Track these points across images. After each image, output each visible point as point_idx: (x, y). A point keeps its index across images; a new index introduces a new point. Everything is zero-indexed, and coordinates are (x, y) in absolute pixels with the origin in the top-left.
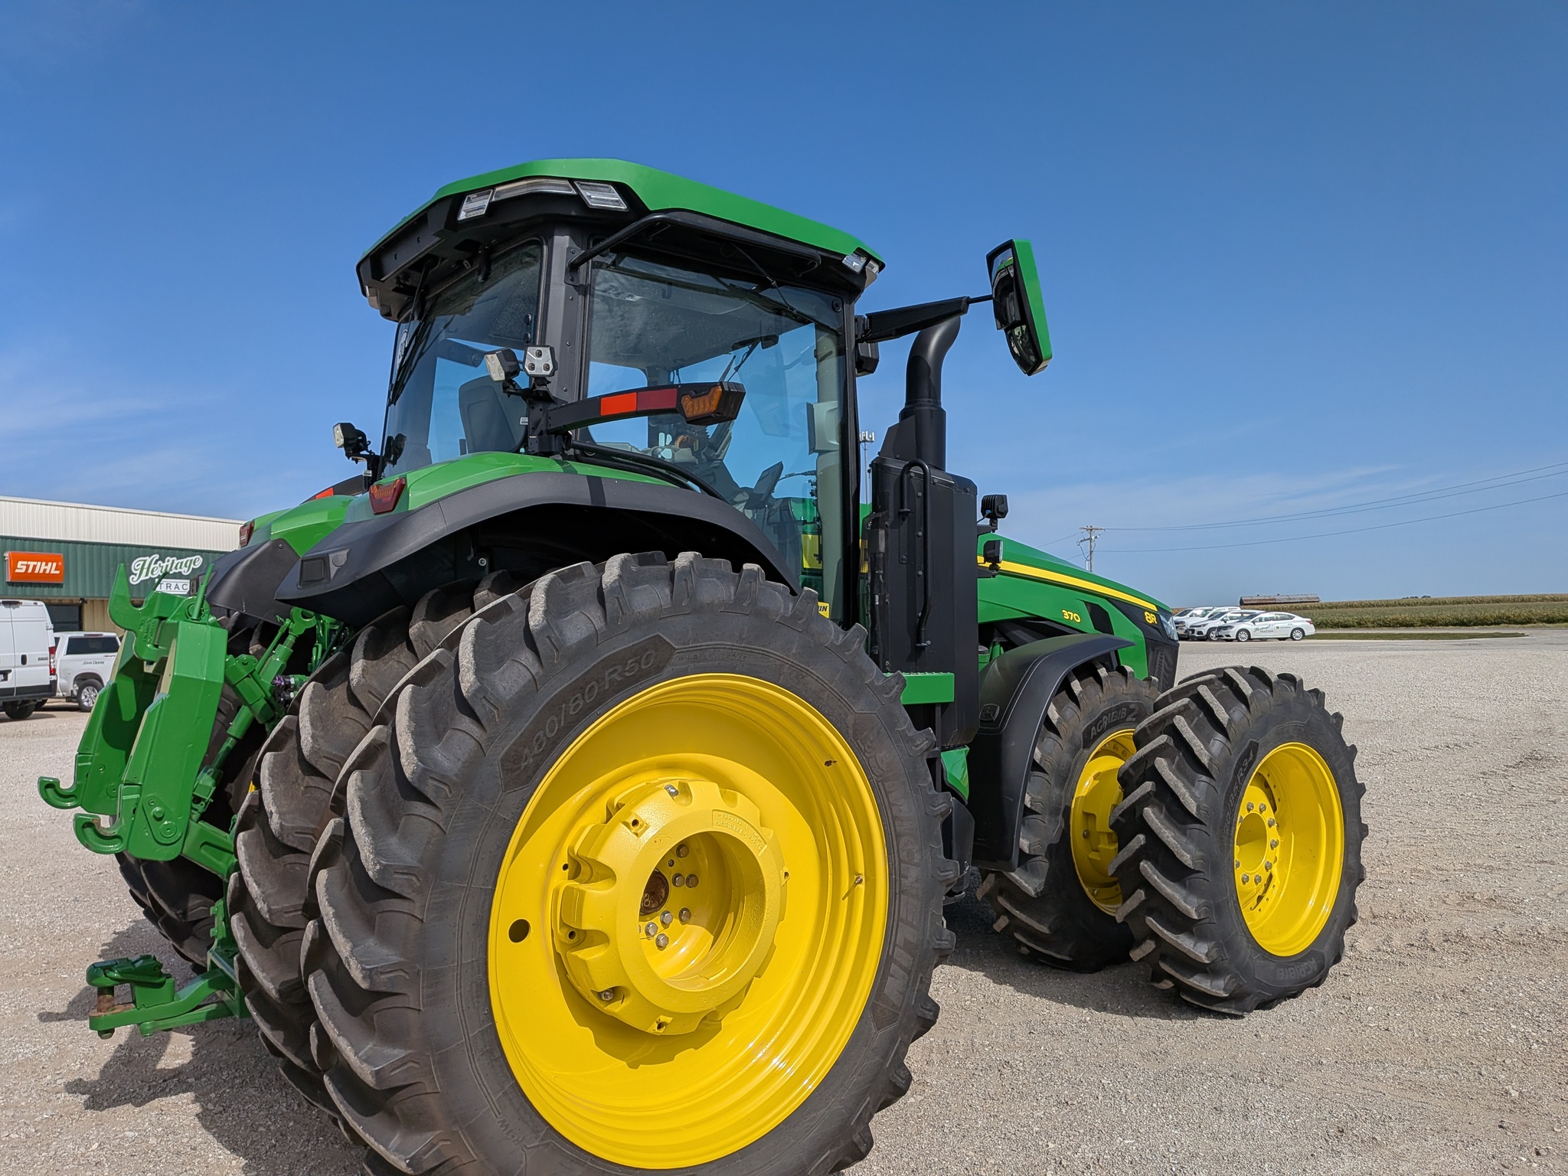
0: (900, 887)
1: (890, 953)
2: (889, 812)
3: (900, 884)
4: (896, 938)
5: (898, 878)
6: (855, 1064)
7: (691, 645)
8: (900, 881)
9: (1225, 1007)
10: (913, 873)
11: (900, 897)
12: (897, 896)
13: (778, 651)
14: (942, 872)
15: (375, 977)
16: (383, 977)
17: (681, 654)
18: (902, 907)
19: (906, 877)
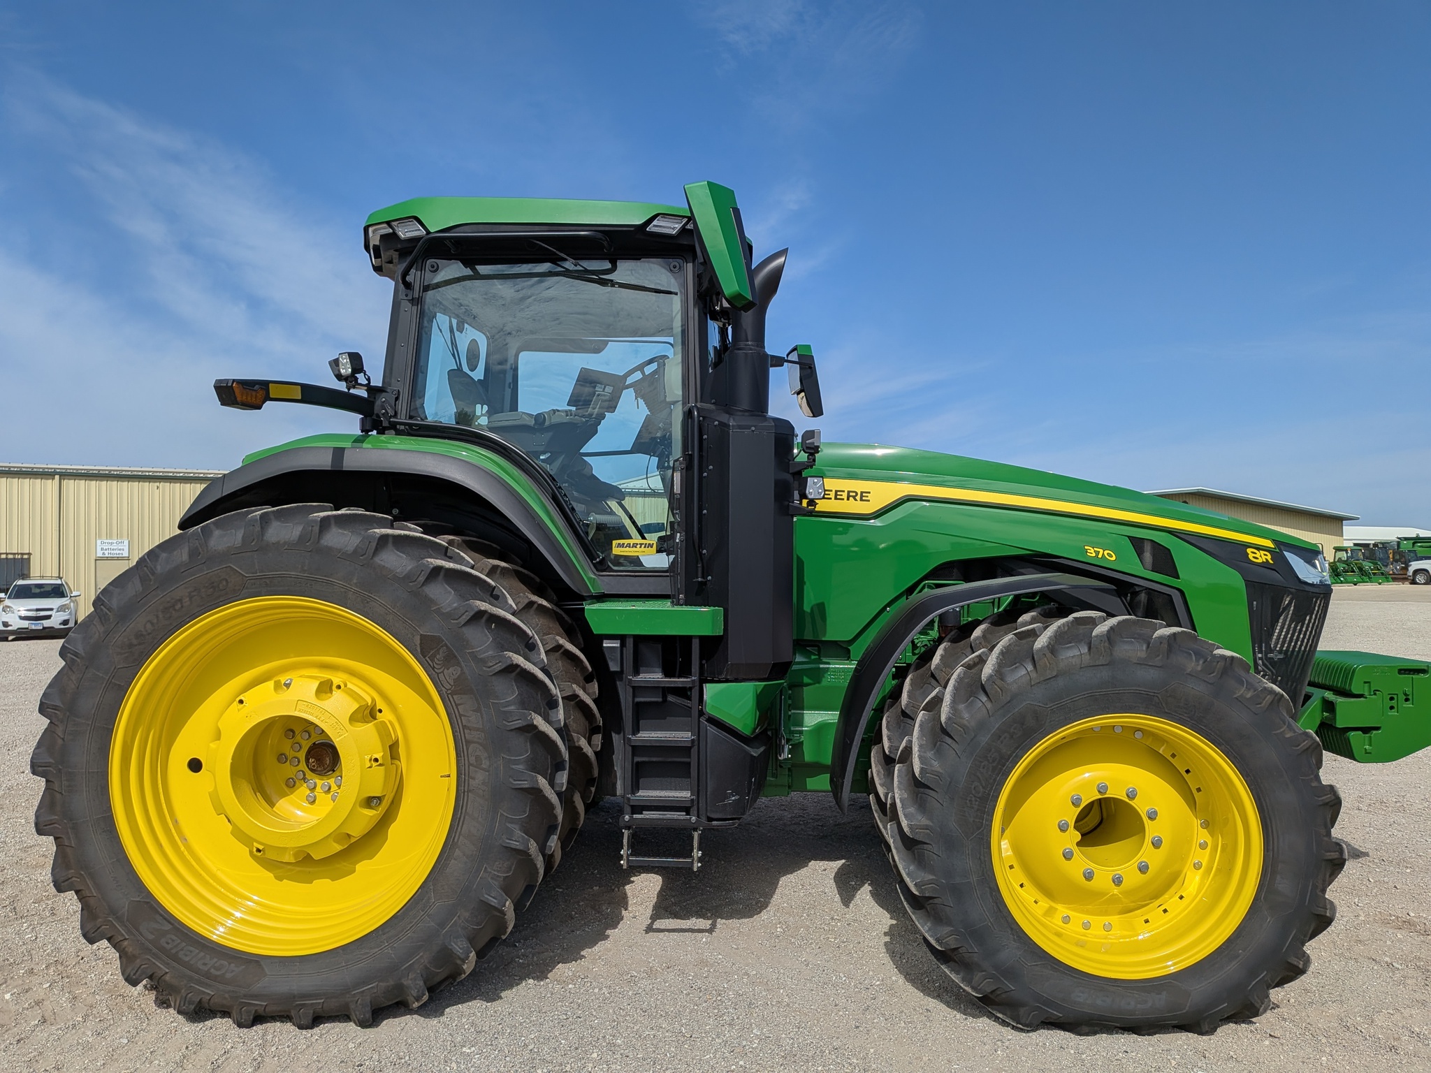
0: (468, 786)
1: (456, 840)
2: (459, 721)
3: (469, 784)
4: (461, 829)
5: (467, 778)
6: (411, 923)
7: (258, 574)
8: (469, 780)
9: (1000, 1012)
10: (480, 777)
11: (468, 794)
12: (466, 793)
13: (341, 581)
14: (515, 780)
15: (36, 768)
16: (40, 769)
17: (252, 581)
18: (469, 803)
19: (473, 779)
